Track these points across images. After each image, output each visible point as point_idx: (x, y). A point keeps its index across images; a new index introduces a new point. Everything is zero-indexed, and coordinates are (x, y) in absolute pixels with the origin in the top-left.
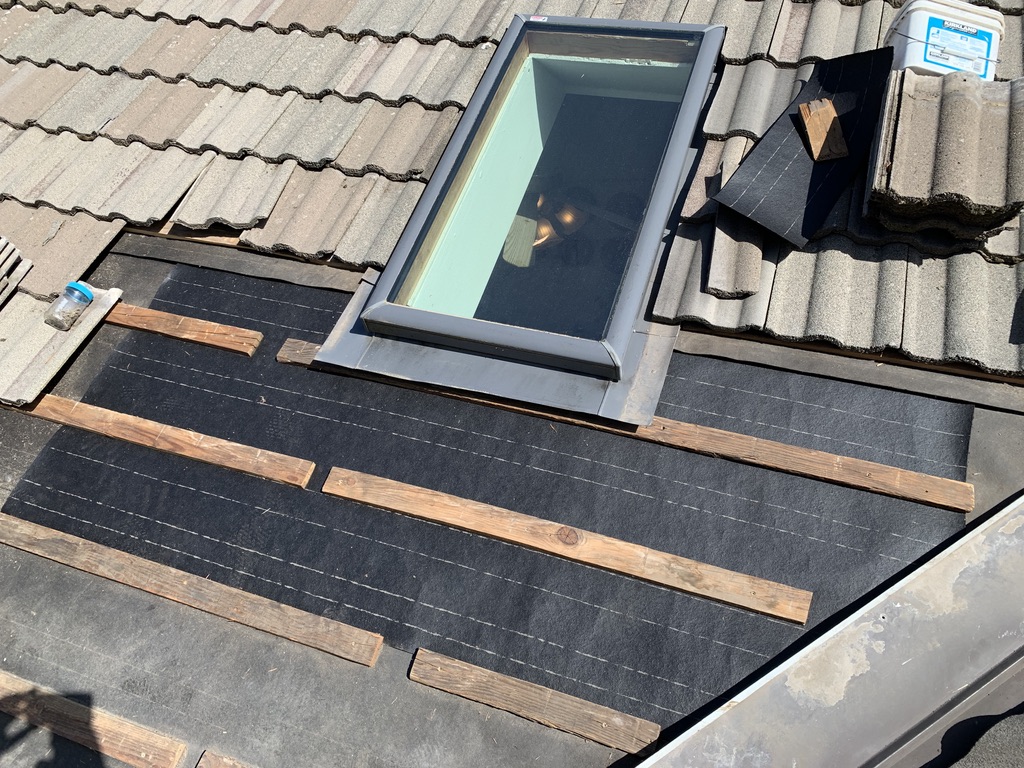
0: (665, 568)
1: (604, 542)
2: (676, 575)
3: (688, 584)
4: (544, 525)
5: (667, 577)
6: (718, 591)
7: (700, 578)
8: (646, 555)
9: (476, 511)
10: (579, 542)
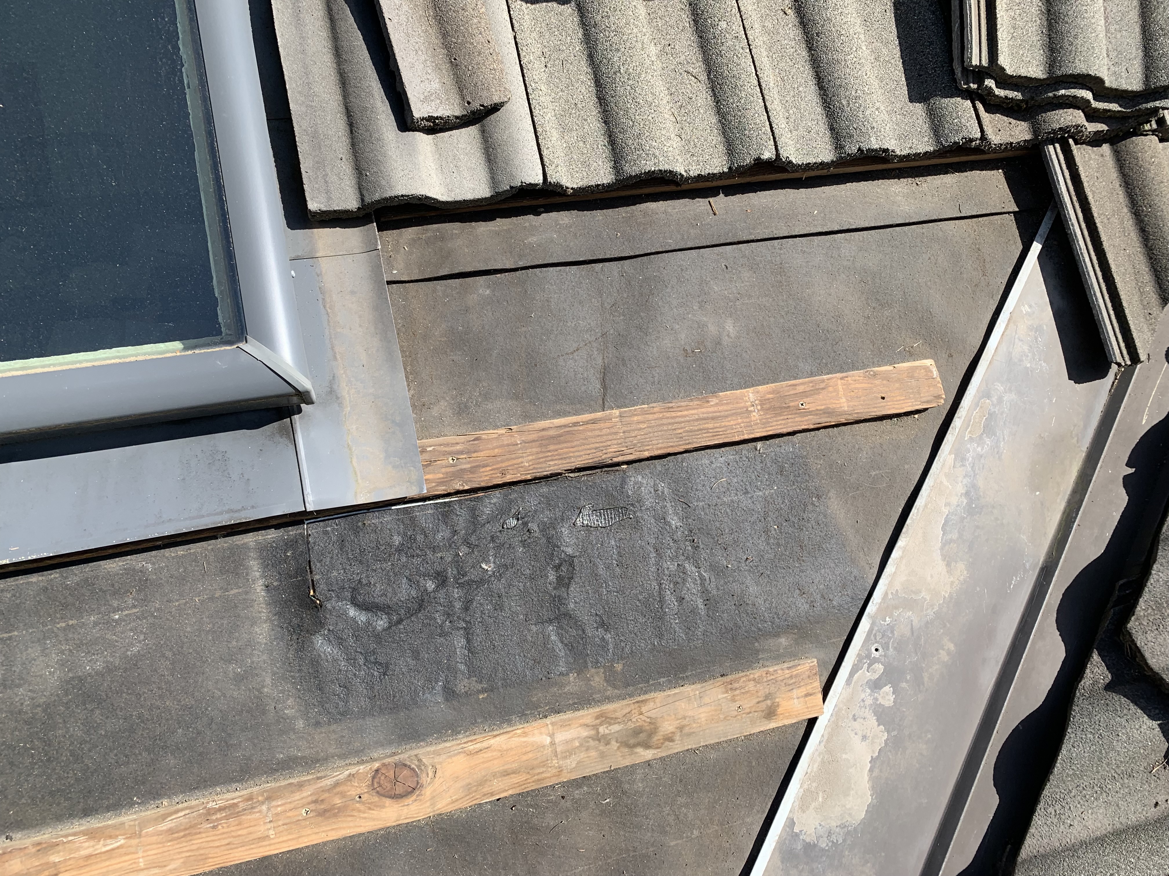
0: (592, 743)
1: (470, 754)
2: (614, 745)
3: (640, 750)
4: (337, 784)
5: (602, 755)
6: (689, 735)
7: (653, 728)
8: (552, 736)
9: (171, 831)
10: (424, 779)
